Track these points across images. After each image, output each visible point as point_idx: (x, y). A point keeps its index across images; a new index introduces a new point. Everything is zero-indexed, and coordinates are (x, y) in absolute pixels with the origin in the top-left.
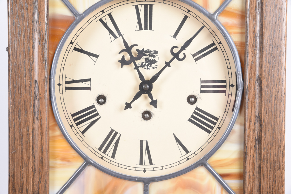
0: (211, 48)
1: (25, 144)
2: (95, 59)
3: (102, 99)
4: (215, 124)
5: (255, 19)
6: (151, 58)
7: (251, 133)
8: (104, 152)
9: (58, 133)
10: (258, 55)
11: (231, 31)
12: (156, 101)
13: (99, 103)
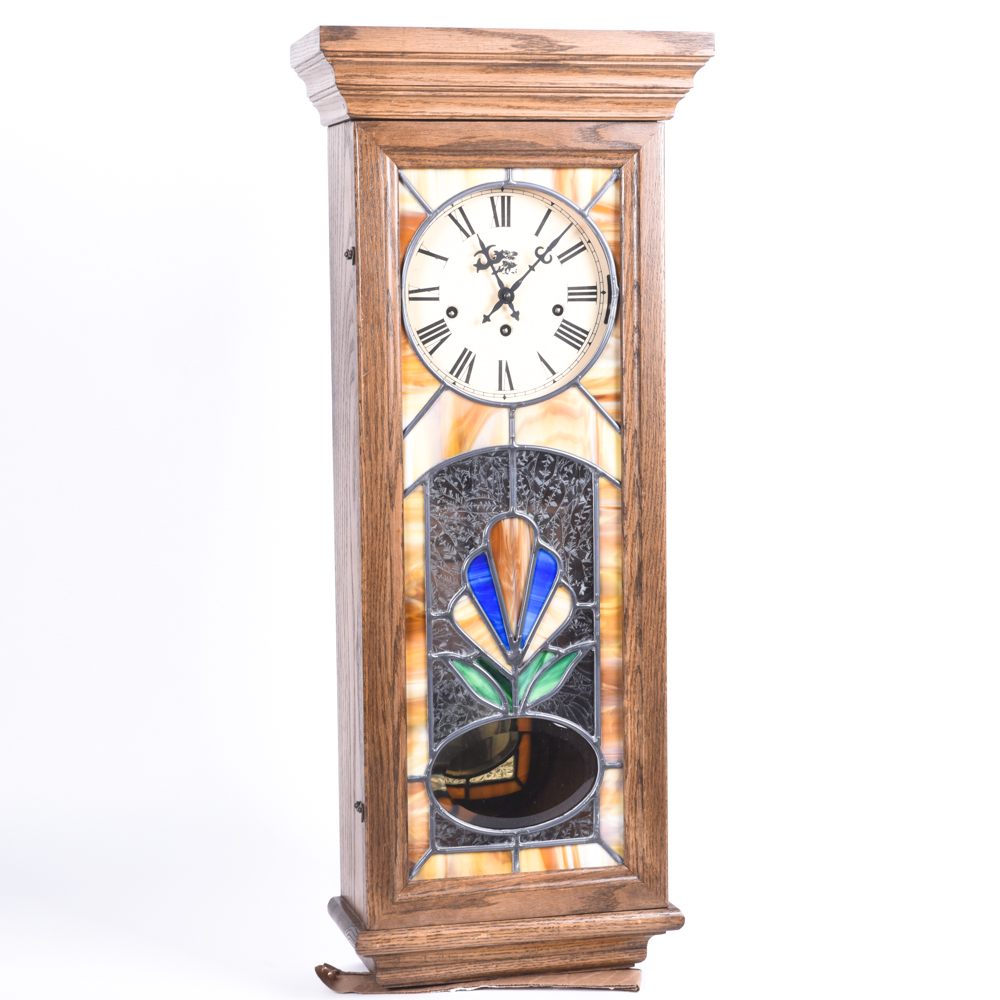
0: (580, 248)
1: (379, 365)
2: (443, 262)
3: (452, 311)
4: (584, 338)
5: (631, 216)
6: (509, 261)
7: (629, 346)
8: (457, 376)
9: (410, 352)
10: (635, 257)
11: (604, 228)
12: (518, 313)
13: (449, 316)
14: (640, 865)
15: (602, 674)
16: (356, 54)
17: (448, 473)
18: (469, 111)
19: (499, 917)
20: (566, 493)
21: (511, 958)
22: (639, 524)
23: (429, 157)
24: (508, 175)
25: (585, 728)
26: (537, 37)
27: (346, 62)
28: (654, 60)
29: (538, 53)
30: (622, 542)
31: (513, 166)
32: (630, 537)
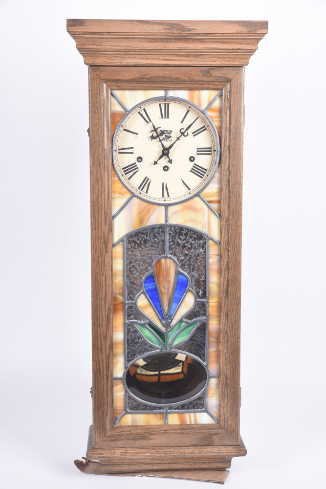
0: (203, 129)
1: (100, 185)
2: (136, 135)
3: (140, 159)
4: (205, 173)
5: (226, 114)
6: (168, 135)
7: (225, 177)
8: (142, 190)
9: (116, 178)
10: (228, 134)
11: (213, 120)
12: (171, 160)
13: (138, 161)
14: (226, 424)
15: (209, 333)
16: (85, 33)
17: (135, 237)
18: (144, 62)
19: (156, 445)
20: (193, 247)
21: (164, 463)
22: (228, 263)
23: (126, 85)
24: (166, 93)
25: (201, 358)
26: (176, 24)
27: (81, 37)
28: (236, 36)
29: (176, 33)
30: (220, 271)
31: (168, 89)
32: (223, 269)
